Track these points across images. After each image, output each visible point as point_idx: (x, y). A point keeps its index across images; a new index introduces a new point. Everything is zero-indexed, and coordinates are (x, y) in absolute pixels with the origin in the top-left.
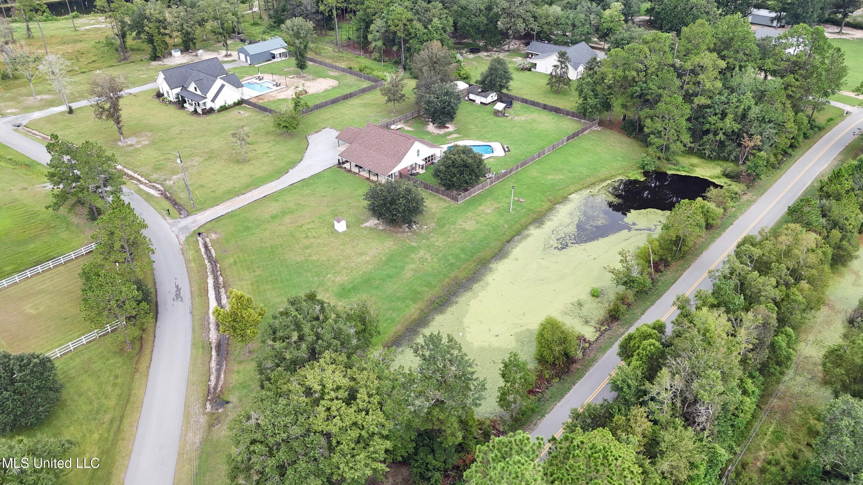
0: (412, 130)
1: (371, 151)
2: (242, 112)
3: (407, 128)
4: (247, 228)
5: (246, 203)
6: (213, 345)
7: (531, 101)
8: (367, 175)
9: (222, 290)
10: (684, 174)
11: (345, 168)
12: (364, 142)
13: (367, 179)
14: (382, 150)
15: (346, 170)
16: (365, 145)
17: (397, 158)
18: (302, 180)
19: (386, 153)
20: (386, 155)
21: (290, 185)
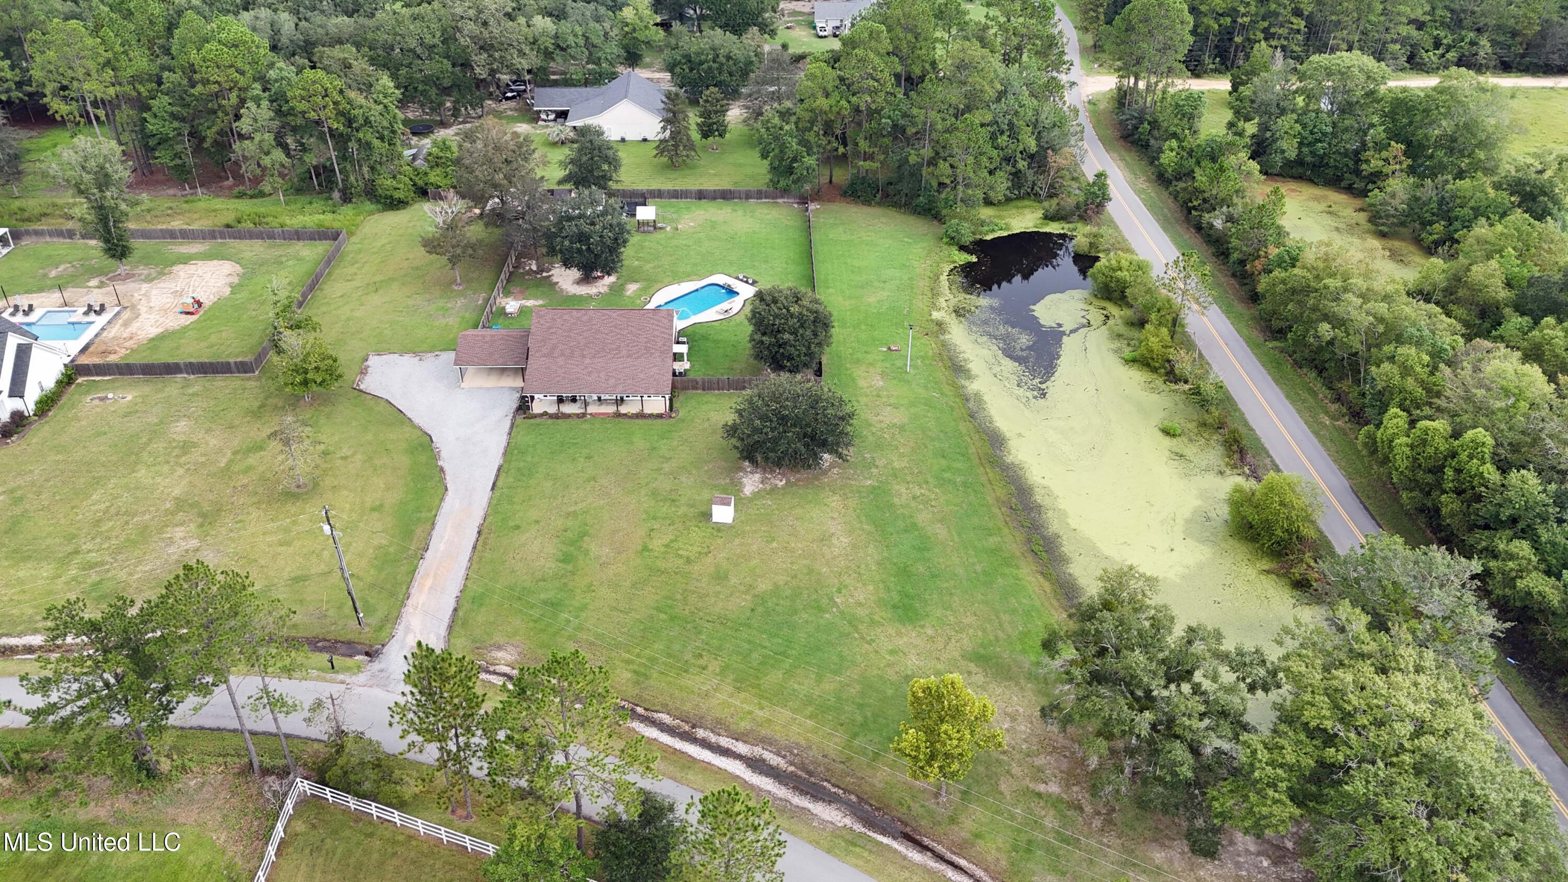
0: (540, 302)
1: (587, 361)
2: (110, 395)
3: (530, 303)
4: (554, 605)
5: (464, 563)
6: (859, 828)
7: (669, 191)
8: (611, 409)
9: (701, 733)
10: (1005, 234)
11: (545, 414)
12: (554, 348)
13: (618, 415)
14: (611, 349)
15: (551, 416)
16: (562, 355)
17: (657, 354)
18: (499, 470)
19: (624, 352)
20: (629, 356)
21: (493, 489)
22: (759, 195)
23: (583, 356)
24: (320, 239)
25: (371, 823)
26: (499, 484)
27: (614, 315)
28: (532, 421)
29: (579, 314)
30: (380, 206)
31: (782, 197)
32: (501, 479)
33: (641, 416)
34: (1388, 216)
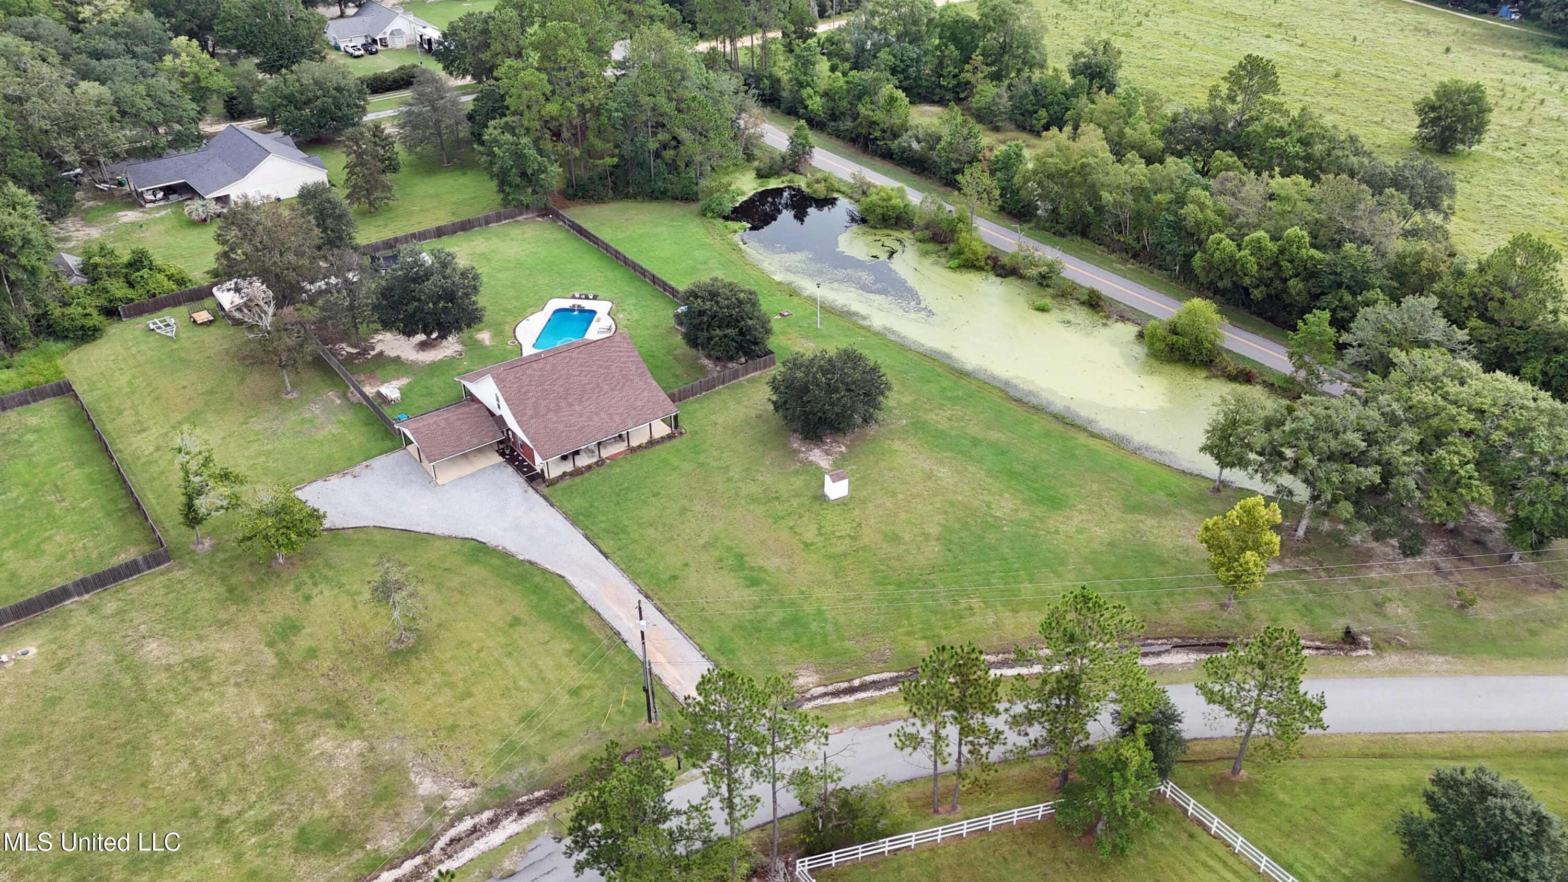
3: (396, 385)
4: (794, 621)
8: (622, 447)
11: (565, 474)
12: (536, 407)
13: (632, 450)
14: (593, 389)
15: (572, 474)
16: (549, 410)
17: (637, 379)
18: (587, 538)
19: (606, 388)
20: (612, 390)
21: (607, 557)
22: (499, 218)
23: (570, 405)
24: (35, 401)
25: (886, 860)
26: (605, 549)
27: (574, 355)
28: (558, 486)
29: (540, 365)
30: (68, 343)
31: (521, 214)
32: (601, 544)
33: (652, 443)
34: (1001, 113)
